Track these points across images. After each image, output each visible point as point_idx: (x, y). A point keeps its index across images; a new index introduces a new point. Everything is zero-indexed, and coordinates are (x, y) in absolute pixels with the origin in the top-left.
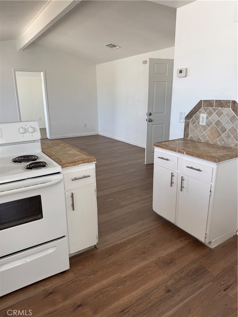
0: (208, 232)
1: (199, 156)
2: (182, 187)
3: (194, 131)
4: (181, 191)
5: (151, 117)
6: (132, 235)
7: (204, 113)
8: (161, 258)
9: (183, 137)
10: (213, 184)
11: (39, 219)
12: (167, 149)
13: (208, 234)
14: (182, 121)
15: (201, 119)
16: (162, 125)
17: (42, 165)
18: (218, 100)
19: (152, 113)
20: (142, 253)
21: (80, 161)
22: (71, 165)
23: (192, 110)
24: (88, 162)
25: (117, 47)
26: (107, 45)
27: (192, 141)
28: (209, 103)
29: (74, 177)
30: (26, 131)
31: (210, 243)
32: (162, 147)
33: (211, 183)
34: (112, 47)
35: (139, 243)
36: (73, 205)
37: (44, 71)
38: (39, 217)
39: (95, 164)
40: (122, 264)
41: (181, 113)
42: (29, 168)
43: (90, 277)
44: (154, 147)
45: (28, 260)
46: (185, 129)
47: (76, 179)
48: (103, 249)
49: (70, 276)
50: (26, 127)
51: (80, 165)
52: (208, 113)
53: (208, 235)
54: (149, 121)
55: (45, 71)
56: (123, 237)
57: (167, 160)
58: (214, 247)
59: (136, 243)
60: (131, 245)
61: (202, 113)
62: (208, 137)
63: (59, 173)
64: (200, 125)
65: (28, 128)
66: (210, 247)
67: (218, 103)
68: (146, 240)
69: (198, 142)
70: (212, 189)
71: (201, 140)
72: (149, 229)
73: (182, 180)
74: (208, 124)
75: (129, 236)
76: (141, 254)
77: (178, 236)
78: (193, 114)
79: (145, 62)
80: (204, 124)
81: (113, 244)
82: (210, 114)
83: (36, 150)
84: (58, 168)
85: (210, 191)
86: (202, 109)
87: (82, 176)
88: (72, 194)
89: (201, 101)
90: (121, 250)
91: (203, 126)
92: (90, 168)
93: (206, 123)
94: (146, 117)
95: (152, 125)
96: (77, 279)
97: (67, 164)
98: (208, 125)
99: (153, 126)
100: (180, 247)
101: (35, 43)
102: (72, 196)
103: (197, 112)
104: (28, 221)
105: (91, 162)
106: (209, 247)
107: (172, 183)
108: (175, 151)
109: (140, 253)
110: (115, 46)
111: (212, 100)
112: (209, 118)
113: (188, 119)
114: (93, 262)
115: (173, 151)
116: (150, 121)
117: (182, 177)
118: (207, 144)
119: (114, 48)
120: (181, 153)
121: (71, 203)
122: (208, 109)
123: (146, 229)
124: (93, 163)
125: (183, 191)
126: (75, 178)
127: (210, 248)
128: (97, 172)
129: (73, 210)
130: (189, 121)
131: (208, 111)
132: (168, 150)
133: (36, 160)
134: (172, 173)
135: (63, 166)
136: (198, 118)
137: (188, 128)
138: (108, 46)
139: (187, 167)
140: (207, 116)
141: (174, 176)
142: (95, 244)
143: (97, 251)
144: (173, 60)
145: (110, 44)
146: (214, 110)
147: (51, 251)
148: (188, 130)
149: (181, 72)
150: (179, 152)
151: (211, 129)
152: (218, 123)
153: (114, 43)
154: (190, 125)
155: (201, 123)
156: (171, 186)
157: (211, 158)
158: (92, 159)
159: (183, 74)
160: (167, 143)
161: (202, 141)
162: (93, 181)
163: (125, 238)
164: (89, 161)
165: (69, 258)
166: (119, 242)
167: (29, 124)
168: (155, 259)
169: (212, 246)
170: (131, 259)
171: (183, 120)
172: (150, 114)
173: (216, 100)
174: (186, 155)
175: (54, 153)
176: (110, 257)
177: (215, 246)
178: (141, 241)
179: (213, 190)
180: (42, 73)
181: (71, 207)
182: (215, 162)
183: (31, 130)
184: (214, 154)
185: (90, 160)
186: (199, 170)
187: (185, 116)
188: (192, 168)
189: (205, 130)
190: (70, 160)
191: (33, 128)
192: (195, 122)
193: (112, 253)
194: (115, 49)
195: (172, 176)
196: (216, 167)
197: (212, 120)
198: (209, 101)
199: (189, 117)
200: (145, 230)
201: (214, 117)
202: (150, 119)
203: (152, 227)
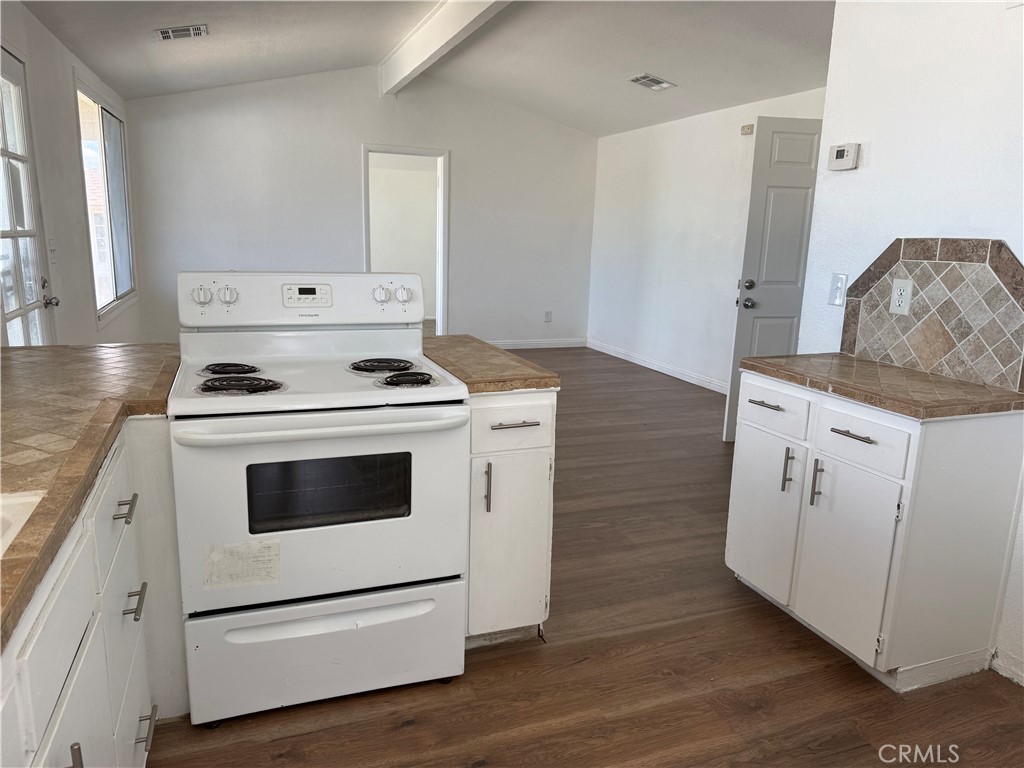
0: (885, 636)
1: (872, 399)
2: (815, 493)
3: (873, 332)
4: (812, 503)
5: (751, 294)
6: (652, 622)
7: (906, 278)
8: (730, 693)
9: (839, 351)
10: (908, 485)
11: (402, 516)
12: (777, 377)
13: (886, 641)
14: (838, 302)
15: (895, 295)
16: (790, 320)
17: (423, 380)
18: (947, 239)
19: (755, 281)
20: (675, 672)
21: (517, 379)
22: (492, 387)
23: (869, 270)
24: (538, 386)
25: (665, 85)
26: (633, 77)
27: (865, 361)
28: (921, 248)
29: (497, 421)
30: (390, 297)
31: (892, 672)
32: (763, 371)
33: (902, 482)
34: (649, 86)
35: (669, 646)
36: (488, 497)
37: (447, 154)
38: (401, 511)
39: (555, 394)
40: (612, 687)
41: (836, 279)
42: (392, 383)
43: (517, 704)
44: (741, 369)
45: (363, 622)
46: (846, 325)
47: (500, 427)
48: (562, 643)
49: (463, 693)
50: (392, 288)
51: (515, 391)
52: (917, 279)
53: (886, 645)
54: (746, 306)
55: (450, 153)
56: (623, 624)
57: (777, 408)
58: (905, 690)
59: (661, 644)
60: (643, 647)
61: (899, 277)
62: (915, 350)
63: (460, 402)
64: (891, 315)
65: (396, 290)
66: (894, 689)
67: (948, 249)
68: (690, 642)
69: (883, 366)
70: (903, 501)
71: (892, 361)
72: (707, 615)
73: (818, 470)
74: (917, 314)
75: (642, 624)
76: (670, 674)
77: (794, 645)
78: (873, 281)
79: (747, 130)
80: (906, 311)
81: (592, 636)
82: (923, 281)
83: (409, 349)
84: (460, 390)
85: (899, 506)
86: (899, 266)
87: (520, 420)
88: (489, 465)
89: (899, 241)
90: (613, 654)
91: (901, 318)
92: (540, 404)
93: (911, 309)
94: (736, 294)
95: (755, 318)
96: (481, 703)
97: (482, 385)
98: (915, 314)
99: (759, 323)
100: (793, 674)
101: (428, 76)
102: (488, 473)
103: (883, 273)
104: (373, 515)
105: (546, 386)
106: (890, 686)
107: (786, 480)
108: (803, 383)
109: (666, 671)
110: (658, 82)
111: (932, 239)
112: (921, 293)
113: (856, 296)
114: (527, 672)
115: (797, 382)
116: (748, 305)
117: (817, 460)
118: (910, 372)
119: (655, 88)
120: (819, 388)
121: (484, 493)
122: (918, 265)
123: (695, 614)
124: (551, 391)
125: (817, 505)
126: (500, 424)
127: (894, 692)
128: (559, 417)
129: (488, 510)
130: (859, 301)
131: (918, 271)
132: (782, 378)
133: (407, 369)
134: (788, 449)
135: (474, 387)
136: (886, 292)
137: (856, 323)
138: (636, 80)
139: (833, 430)
140: (914, 287)
141: (793, 458)
142: (540, 622)
143: (545, 646)
144: (821, 121)
145: (643, 75)
146: (938, 269)
147: (422, 610)
148: (856, 330)
149: (840, 154)
150: (814, 385)
151: (925, 327)
152: (948, 308)
153: (654, 74)
154: (862, 314)
155: (893, 309)
156: (783, 489)
157: (904, 405)
158: (549, 377)
159: (848, 161)
160: (783, 361)
161: (896, 364)
162: (545, 439)
163: (628, 627)
164: (540, 384)
165: (466, 651)
166: (610, 634)
167: (398, 281)
168: (709, 691)
169: (902, 686)
170: (639, 681)
171: (840, 300)
172: (751, 285)
173: (943, 240)
174: (833, 395)
175: (452, 360)
176: (578, 666)
177: (910, 689)
178: (677, 641)
179: (906, 502)
180: (440, 161)
181: (483, 502)
182: (916, 415)
183: (402, 295)
184: (917, 397)
185: (543, 381)
186: (867, 440)
187: (849, 285)
188: (847, 434)
189: (905, 330)
190: (491, 375)
191: (409, 291)
192: (877, 306)
193: (587, 659)
194: (658, 90)
195: (789, 458)
196: (920, 431)
197: (929, 299)
198: (923, 241)
199: (859, 288)
200: (694, 617)
201: (938, 290)
202: (748, 300)
203: (715, 610)
